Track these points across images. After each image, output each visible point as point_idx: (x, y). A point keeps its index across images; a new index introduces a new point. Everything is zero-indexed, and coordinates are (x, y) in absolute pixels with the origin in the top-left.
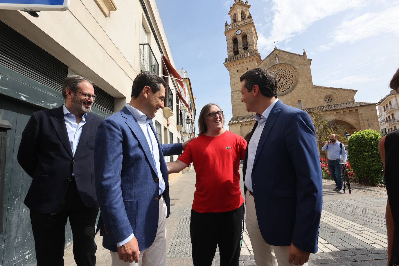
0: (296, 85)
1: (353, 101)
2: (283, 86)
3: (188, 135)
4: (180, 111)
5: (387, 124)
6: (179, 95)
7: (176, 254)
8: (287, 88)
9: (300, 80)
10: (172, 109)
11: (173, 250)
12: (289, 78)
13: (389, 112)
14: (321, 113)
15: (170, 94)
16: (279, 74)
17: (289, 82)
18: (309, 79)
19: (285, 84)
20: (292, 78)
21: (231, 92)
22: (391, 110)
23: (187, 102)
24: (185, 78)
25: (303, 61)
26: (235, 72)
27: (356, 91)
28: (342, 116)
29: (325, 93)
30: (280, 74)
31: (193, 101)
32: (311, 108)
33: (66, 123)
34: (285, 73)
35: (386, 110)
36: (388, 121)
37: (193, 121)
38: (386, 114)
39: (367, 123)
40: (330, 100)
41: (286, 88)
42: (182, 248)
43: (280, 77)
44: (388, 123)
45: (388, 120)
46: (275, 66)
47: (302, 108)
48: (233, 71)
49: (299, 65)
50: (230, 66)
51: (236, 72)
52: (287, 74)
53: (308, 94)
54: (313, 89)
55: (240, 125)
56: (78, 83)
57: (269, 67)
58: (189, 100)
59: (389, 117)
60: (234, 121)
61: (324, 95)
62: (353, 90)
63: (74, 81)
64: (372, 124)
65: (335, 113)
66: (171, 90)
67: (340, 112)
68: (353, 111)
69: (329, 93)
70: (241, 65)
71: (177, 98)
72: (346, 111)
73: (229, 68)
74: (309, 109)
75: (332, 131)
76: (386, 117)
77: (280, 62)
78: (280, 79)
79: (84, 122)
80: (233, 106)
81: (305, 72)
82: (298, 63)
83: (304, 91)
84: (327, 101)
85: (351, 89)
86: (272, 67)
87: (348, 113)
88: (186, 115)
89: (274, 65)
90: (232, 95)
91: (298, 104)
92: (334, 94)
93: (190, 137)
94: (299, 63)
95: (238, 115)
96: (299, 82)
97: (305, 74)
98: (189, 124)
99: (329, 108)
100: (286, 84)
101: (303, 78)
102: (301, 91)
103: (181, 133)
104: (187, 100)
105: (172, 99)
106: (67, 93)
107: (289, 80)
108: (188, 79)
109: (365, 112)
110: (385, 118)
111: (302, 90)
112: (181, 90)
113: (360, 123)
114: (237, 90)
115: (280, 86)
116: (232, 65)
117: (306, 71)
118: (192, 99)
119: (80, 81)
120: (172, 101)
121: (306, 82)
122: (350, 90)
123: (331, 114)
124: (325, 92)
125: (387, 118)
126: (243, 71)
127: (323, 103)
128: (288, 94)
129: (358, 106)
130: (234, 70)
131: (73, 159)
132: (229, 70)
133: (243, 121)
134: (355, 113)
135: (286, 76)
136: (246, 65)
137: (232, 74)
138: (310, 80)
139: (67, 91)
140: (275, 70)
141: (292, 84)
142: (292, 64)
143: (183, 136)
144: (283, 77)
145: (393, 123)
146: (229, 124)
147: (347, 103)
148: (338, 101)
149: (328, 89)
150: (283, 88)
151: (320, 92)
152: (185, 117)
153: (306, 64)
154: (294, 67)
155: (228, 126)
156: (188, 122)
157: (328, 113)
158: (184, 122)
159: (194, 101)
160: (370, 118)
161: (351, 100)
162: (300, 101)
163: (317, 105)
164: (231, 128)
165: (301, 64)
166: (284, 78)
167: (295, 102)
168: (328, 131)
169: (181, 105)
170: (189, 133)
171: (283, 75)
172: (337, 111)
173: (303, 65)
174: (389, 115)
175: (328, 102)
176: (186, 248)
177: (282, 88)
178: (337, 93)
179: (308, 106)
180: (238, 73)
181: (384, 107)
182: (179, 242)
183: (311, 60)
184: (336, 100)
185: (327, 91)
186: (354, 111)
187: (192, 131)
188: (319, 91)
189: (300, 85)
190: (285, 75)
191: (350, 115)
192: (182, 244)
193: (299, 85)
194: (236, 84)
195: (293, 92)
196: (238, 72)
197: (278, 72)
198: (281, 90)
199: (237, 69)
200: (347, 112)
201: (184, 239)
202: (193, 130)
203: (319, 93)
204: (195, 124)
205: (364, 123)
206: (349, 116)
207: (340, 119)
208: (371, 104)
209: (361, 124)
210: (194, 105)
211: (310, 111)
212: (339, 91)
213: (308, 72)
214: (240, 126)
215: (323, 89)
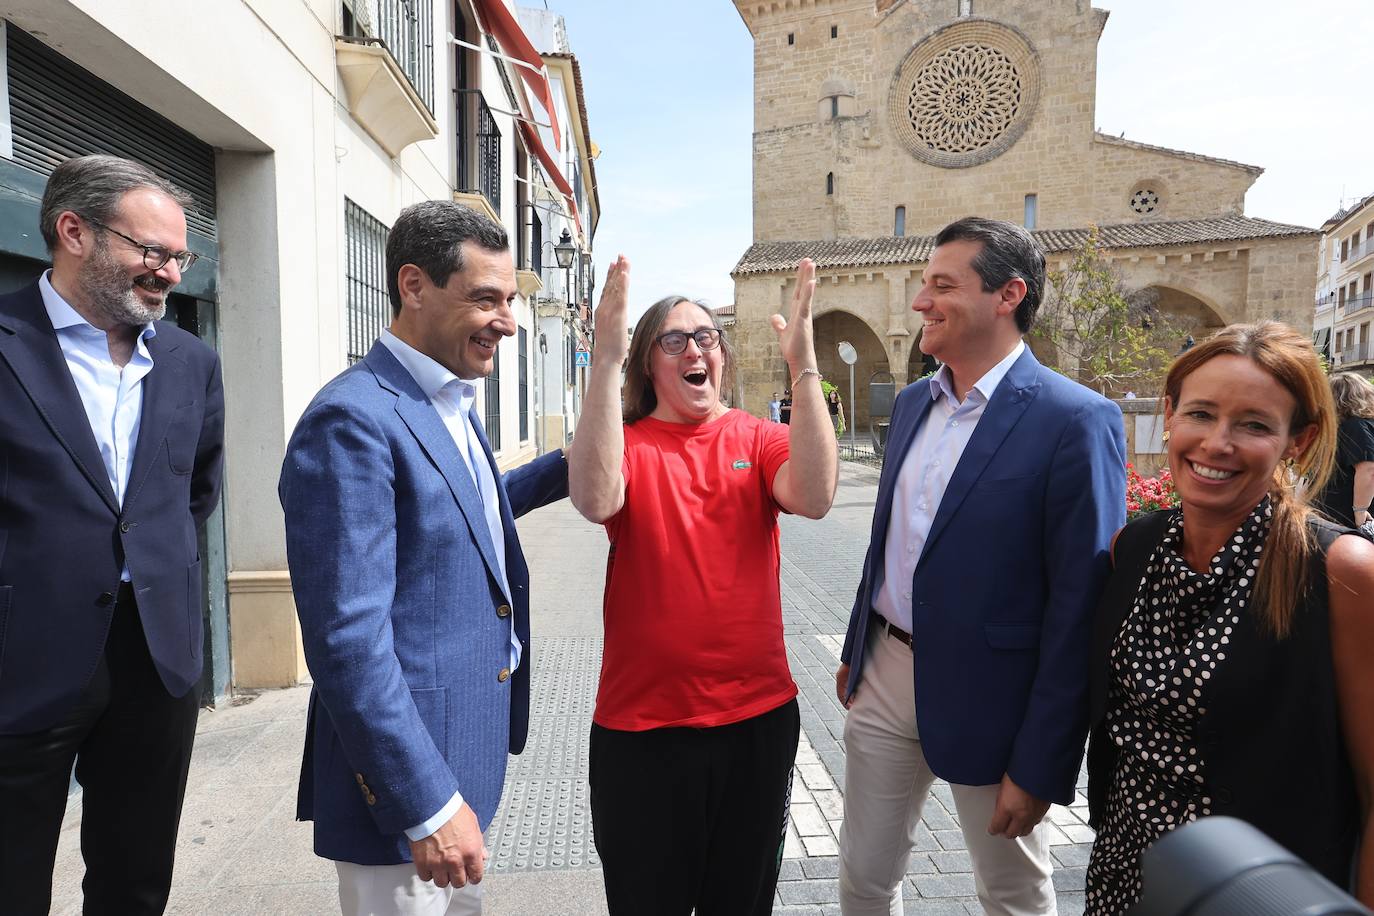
0: (1025, 126)
1: (1238, 216)
2: (974, 123)
3: (565, 313)
4: (530, 210)
5: (1340, 313)
6: (527, 137)
7: (513, 857)
8: (989, 138)
9: (1047, 103)
10: (496, 203)
11: (499, 838)
12: (1002, 89)
13: (1358, 268)
14: (1108, 257)
15: (488, 129)
16: (963, 69)
17: (999, 109)
18: (1082, 103)
19: (981, 119)
20: (1015, 92)
21: (754, 135)
22: (1368, 258)
23: (562, 171)
24: (557, 51)
25: (1072, 20)
26: (779, 42)
27: (1259, 171)
28: (1184, 274)
29: (1137, 172)
30: (967, 71)
31: (591, 163)
32: (1070, 232)
33: (73, 367)
34: (988, 66)
35: (1349, 254)
36: (1346, 304)
37: (585, 252)
38: (1345, 272)
39: (1272, 310)
40: (1151, 204)
41: (986, 133)
42: (536, 827)
43: (968, 84)
44: (1342, 308)
45: (1347, 297)
46: (952, 30)
47: (1035, 227)
48: (771, 35)
49: (1054, 35)
50: (761, 10)
51: (783, 40)
52: (995, 72)
53: (1071, 168)
54: (1091, 148)
55: (783, 281)
56: (118, 195)
57: (926, 31)
58: (571, 160)
59: (1354, 284)
60: (757, 261)
61: (1131, 179)
62: (1245, 166)
63: (100, 183)
64: (1290, 312)
65: (1161, 259)
66: (490, 116)
67: (1180, 257)
68: (1230, 254)
69: (1151, 170)
70: (805, 10)
71: (521, 150)
72: (1202, 255)
73: (756, 22)
74: (1063, 232)
75: (1138, 335)
76: (1341, 285)
77: (975, 15)
78: (966, 94)
79: (144, 360)
80: (759, 198)
81: (1073, 71)
82: (1048, 24)
83: (1053, 155)
84: (1138, 205)
85: (1241, 161)
86: (940, 32)
87: (1207, 262)
88: (556, 226)
89: (948, 24)
90: (759, 147)
91: (1022, 209)
92: (1170, 177)
93: (572, 320)
94: (1055, 26)
95: (778, 239)
96: (1040, 112)
97: (1072, 81)
98: (568, 267)
99: (1140, 238)
100: (985, 117)
101: (1060, 95)
102: (1042, 155)
103: (533, 306)
104: (564, 161)
105: (496, 155)
106: (63, 228)
107: (1002, 99)
108: (569, 62)
109: (1274, 264)
110: (1335, 287)
111: (1047, 149)
112: (540, 115)
113: (1245, 305)
114: (780, 125)
115: (963, 126)
116: (768, 8)
117: (1077, 68)
118: (584, 154)
119: (127, 189)
120: (496, 165)
121: (1068, 118)
122: (1235, 165)
123: (1145, 264)
124: (1136, 168)
125: (1343, 289)
126: (812, 40)
127: (1121, 212)
128: (988, 161)
129: (1252, 238)
130: (776, 34)
131: (119, 517)
132: (753, 31)
133: (794, 267)
134: (1233, 266)
135: (992, 80)
136: (830, 12)
137: (766, 52)
138: (1086, 109)
139: (63, 221)
140: (949, 51)
141: (1011, 118)
142: (1025, 25)
143: (540, 316)
144: (979, 82)
145: (1360, 313)
146: (735, 275)
147: (1211, 218)
148: (1179, 211)
149: (1152, 156)
150: (973, 132)
151: (1115, 166)
152: (551, 235)
153: (1081, 35)
154: (1029, 44)
155: (732, 282)
156: (566, 260)
157: (1134, 256)
158: (549, 258)
159: (595, 163)
160: (1286, 290)
161: (1230, 208)
162: (1031, 197)
163: (1098, 219)
164: (741, 290)
165: (1061, 33)
166: (984, 91)
167: (1014, 201)
168: (1124, 334)
169: (538, 183)
170: (570, 306)
171: (981, 75)
172: (1169, 254)
173: (1067, 38)
174: (1352, 279)
175: (1139, 211)
176: (553, 826)
177: (968, 134)
178: (1184, 175)
179: (1061, 222)
180: (791, 48)
181: (1345, 244)
182: (524, 802)
183: (1107, 14)
184: (1173, 204)
185: (1147, 160)
186: (1234, 255)
187: (582, 294)
188: (1114, 161)
189: (1043, 126)
190: (987, 75)
191: (1215, 270)
192: (539, 810)
193: (1036, 129)
194: (777, 100)
195: (1009, 154)
196: (791, 41)
197: (961, 61)
198: (963, 142)
199: (790, 28)
200: (1206, 260)
201: (543, 786)
202: (586, 291)
203: (1110, 171)
204: (592, 264)
205: (1260, 305)
206: (1212, 274)
207: (1177, 285)
208: (1302, 233)
209: (1248, 311)
210: (594, 183)
211: (1067, 242)
212: (1193, 168)
213: (1083, 68)
214: (782, 287)
215: (1132, 152)
